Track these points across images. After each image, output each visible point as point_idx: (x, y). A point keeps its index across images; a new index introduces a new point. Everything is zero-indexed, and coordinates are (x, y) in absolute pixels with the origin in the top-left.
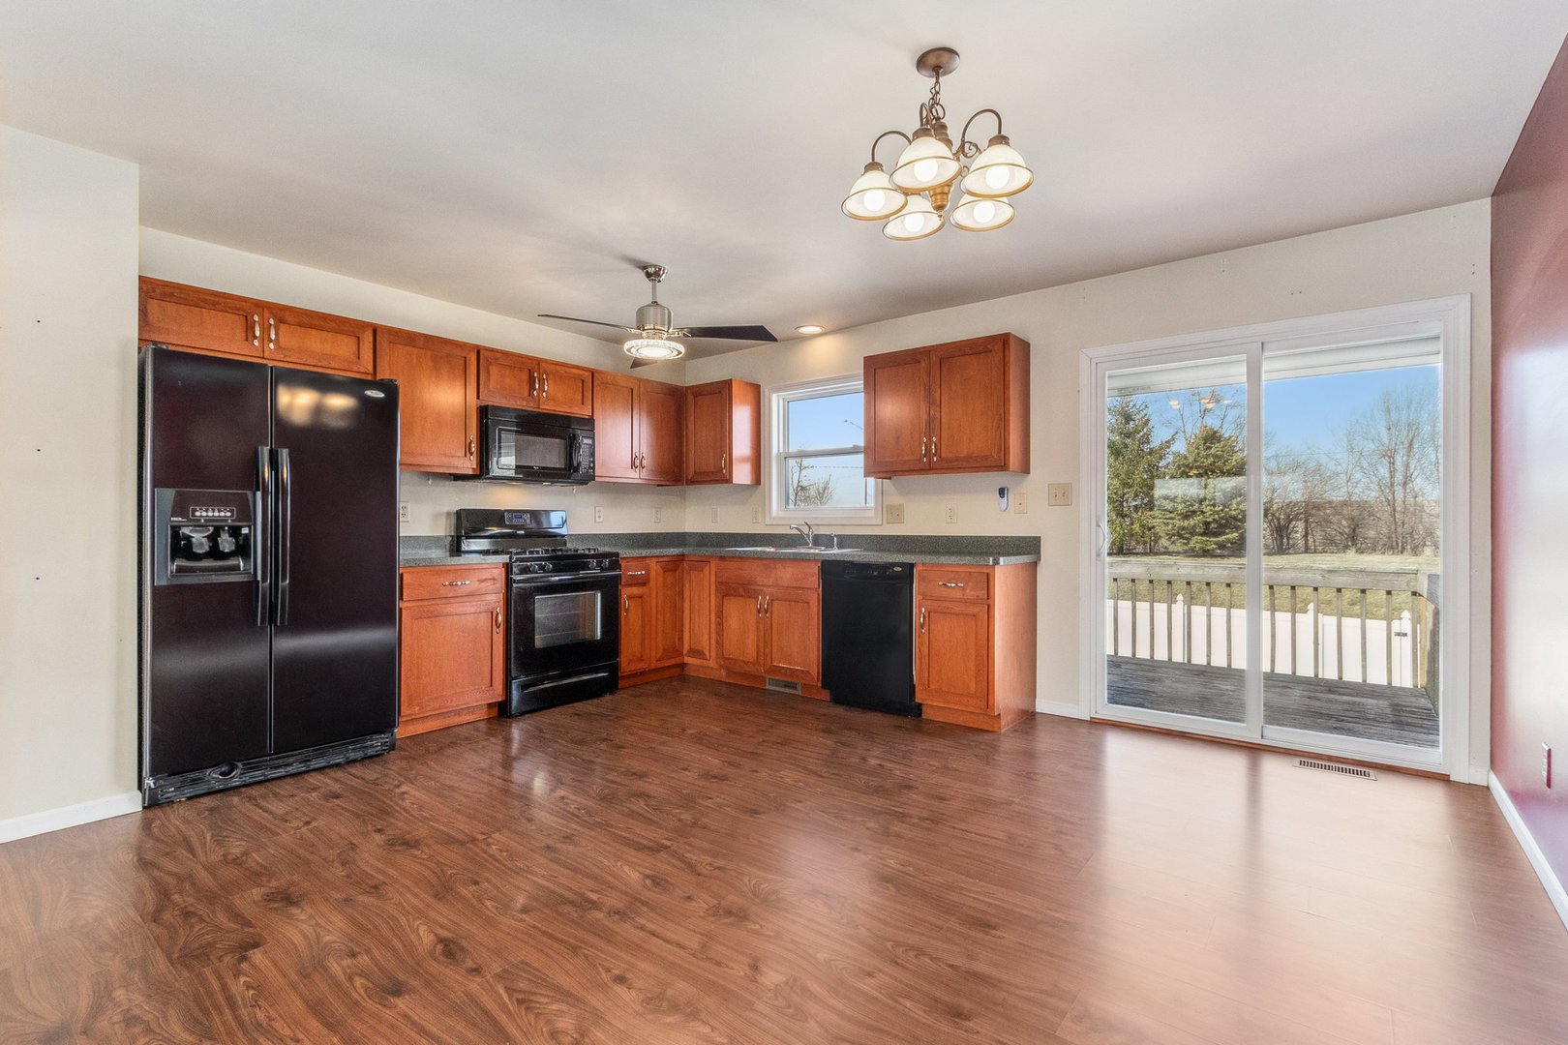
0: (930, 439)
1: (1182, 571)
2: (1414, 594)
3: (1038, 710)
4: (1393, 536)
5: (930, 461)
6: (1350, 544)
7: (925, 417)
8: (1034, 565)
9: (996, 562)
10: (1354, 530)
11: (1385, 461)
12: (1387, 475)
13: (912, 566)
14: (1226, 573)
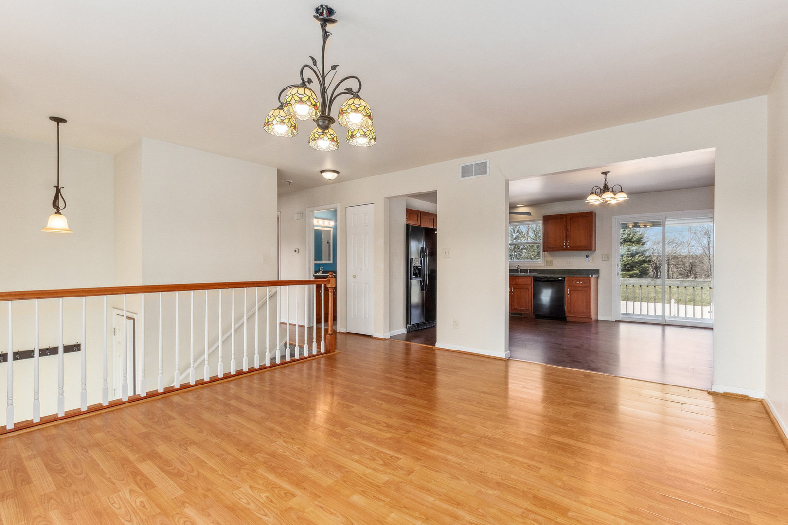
0: (566, 241)
1: (631, 282)
2: (710, 288)
3: (599, 319)
4: (709, 271)
5: (566, 247)
6: (689, 275)
7: (565, 234)
8: (598, 277)
9: (592, 276)
10: (691, 268)
11: (706, 237)
12: (707, 243)
13: (565, 277)
14: (647, 282)
